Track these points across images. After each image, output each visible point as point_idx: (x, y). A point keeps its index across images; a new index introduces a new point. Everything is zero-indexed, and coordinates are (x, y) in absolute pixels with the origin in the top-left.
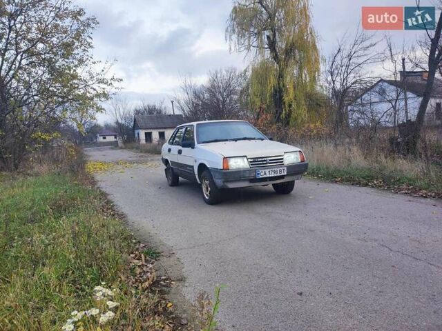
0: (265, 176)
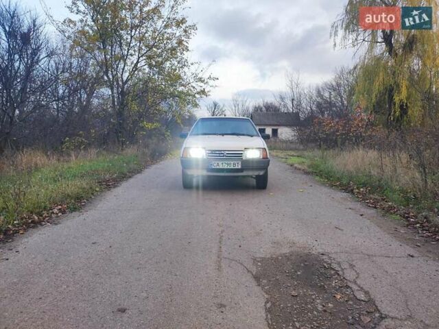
0: (217, 167)
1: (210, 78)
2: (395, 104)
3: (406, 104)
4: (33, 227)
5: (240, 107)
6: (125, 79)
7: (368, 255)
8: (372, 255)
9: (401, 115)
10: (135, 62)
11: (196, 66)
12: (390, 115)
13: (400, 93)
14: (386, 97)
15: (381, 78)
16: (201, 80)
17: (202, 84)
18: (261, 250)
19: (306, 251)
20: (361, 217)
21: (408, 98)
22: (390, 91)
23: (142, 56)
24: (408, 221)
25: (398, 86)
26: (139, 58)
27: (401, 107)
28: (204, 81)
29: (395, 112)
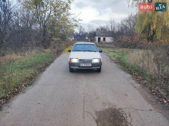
0: (83, 66)
1: (79, 20)
2: (151, 30)
3: (155, 30)
4: (16, 95)
5: (91, 29)
6: (45, 20)
7: (136, 110)
8: (137, 110)
9: (153, 34)
10: (49, 13)
11: (74, 15)
12: (149, 34)
13: (153, 26)
14: (148, 27)
15: (146, 20)
16: (75, 21)
17: (76, 22)
18: (99, 107)
19: (114, 108)
20: (134, 89)
21: (156, 28)
22: (149, 25)
23: (52, 11)
24: (151, 91)
25: (152, 23)
26: (51, 12)
27: (153, 32)
28: (77, 21)
29: (151, 33)
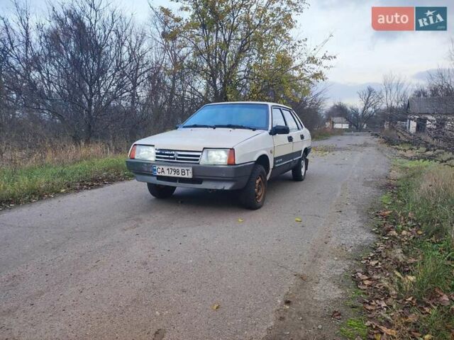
0: (163, 174)
1: (324, 57)
